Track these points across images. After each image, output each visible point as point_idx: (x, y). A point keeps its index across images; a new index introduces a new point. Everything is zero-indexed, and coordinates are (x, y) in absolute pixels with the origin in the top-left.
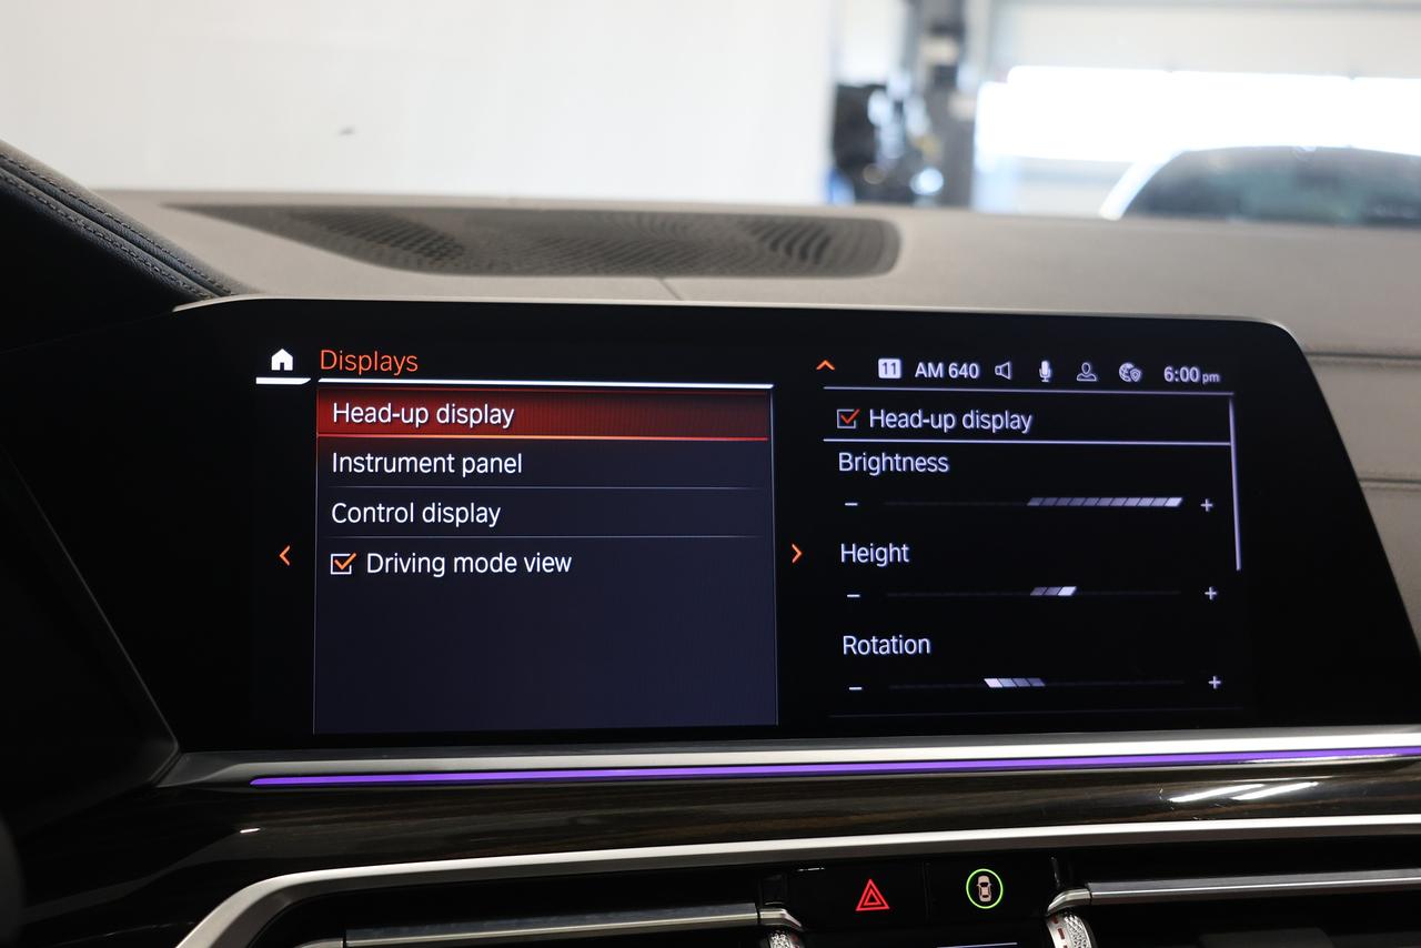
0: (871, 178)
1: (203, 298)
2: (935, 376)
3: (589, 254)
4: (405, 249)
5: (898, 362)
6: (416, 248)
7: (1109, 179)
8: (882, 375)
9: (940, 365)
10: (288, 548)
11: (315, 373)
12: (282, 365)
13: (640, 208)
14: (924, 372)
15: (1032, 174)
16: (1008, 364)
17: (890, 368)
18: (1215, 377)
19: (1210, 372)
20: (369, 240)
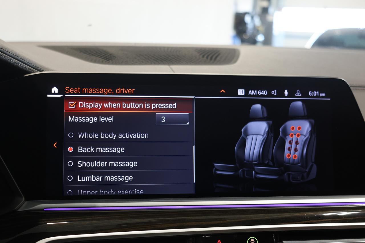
0: (245, 37)
1: (34, 72)
2: (254, 94)
3: (151, 59)
4: (100, 58)
5: (243, 90)
6: (103, 57)
7: (308, 37)
8: (239, 94)
9: (256, 91)
10: (56, 143)
11: (64, 94)
12: (55, 91)
13: (164, 46)
14: (251, 93)
15: (288, 36)
16: (275, 91)
17: (241, 92)
18: (324, 94)
19: (322, 93)
20: (90, 55)
